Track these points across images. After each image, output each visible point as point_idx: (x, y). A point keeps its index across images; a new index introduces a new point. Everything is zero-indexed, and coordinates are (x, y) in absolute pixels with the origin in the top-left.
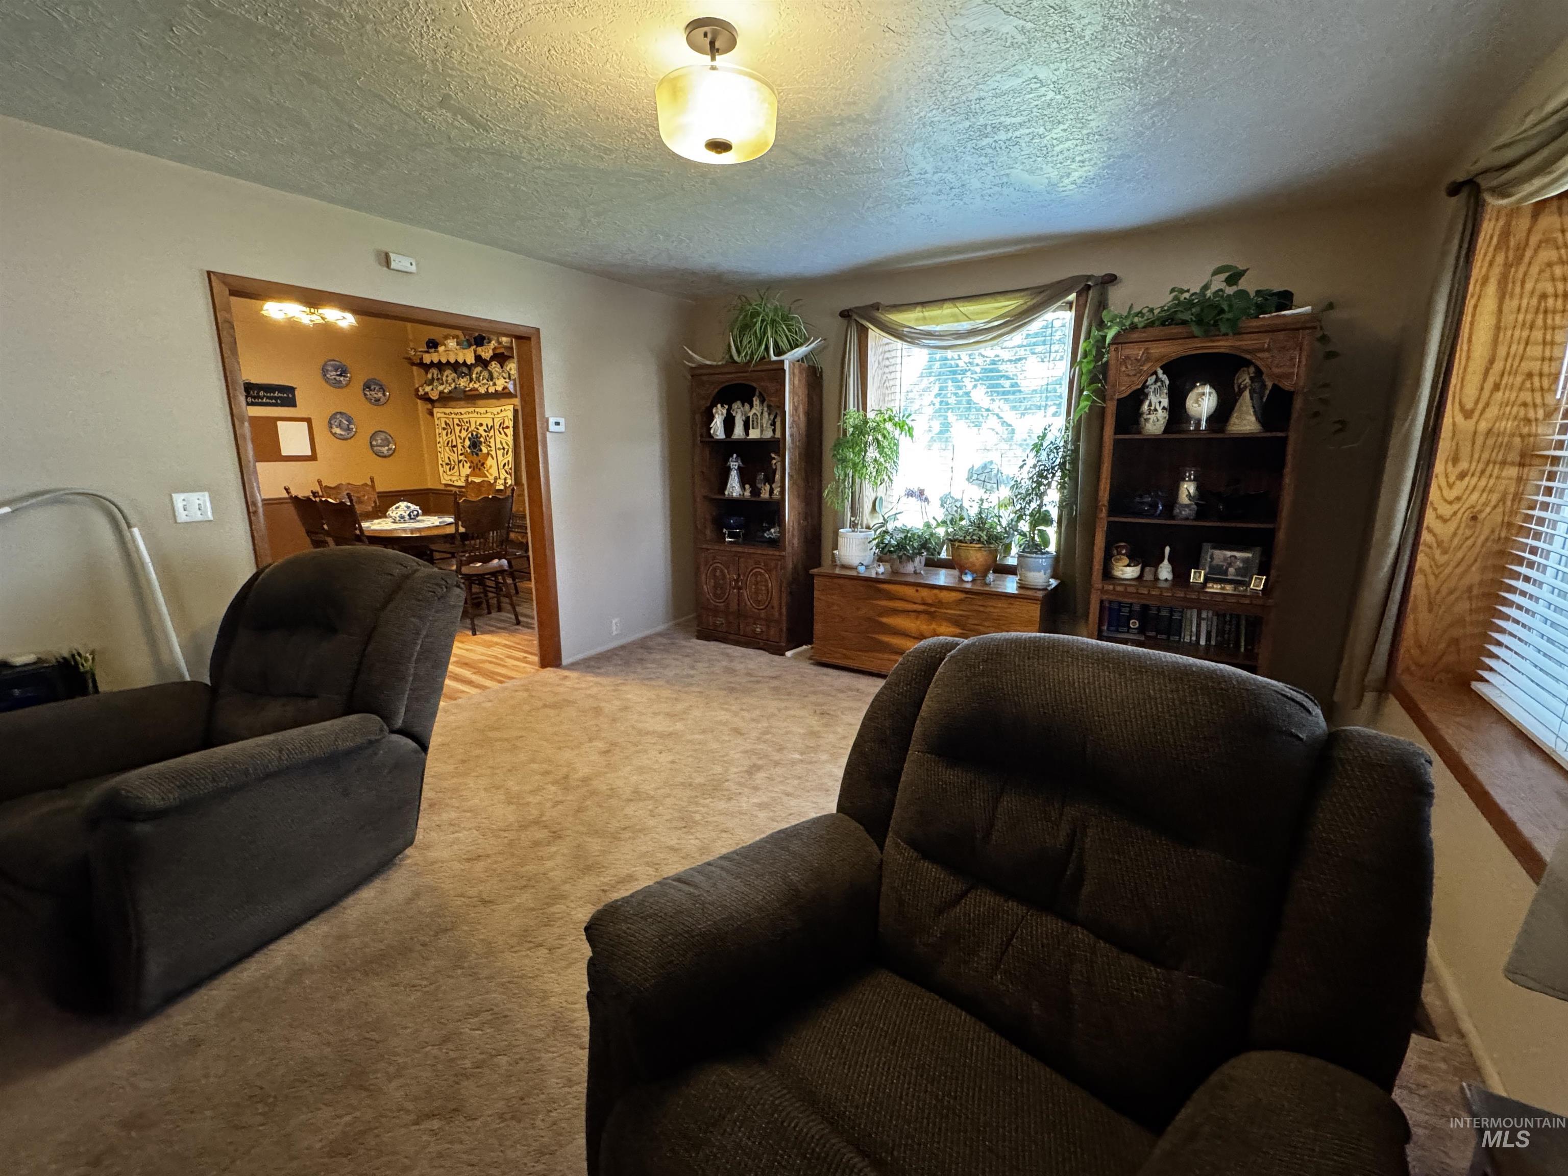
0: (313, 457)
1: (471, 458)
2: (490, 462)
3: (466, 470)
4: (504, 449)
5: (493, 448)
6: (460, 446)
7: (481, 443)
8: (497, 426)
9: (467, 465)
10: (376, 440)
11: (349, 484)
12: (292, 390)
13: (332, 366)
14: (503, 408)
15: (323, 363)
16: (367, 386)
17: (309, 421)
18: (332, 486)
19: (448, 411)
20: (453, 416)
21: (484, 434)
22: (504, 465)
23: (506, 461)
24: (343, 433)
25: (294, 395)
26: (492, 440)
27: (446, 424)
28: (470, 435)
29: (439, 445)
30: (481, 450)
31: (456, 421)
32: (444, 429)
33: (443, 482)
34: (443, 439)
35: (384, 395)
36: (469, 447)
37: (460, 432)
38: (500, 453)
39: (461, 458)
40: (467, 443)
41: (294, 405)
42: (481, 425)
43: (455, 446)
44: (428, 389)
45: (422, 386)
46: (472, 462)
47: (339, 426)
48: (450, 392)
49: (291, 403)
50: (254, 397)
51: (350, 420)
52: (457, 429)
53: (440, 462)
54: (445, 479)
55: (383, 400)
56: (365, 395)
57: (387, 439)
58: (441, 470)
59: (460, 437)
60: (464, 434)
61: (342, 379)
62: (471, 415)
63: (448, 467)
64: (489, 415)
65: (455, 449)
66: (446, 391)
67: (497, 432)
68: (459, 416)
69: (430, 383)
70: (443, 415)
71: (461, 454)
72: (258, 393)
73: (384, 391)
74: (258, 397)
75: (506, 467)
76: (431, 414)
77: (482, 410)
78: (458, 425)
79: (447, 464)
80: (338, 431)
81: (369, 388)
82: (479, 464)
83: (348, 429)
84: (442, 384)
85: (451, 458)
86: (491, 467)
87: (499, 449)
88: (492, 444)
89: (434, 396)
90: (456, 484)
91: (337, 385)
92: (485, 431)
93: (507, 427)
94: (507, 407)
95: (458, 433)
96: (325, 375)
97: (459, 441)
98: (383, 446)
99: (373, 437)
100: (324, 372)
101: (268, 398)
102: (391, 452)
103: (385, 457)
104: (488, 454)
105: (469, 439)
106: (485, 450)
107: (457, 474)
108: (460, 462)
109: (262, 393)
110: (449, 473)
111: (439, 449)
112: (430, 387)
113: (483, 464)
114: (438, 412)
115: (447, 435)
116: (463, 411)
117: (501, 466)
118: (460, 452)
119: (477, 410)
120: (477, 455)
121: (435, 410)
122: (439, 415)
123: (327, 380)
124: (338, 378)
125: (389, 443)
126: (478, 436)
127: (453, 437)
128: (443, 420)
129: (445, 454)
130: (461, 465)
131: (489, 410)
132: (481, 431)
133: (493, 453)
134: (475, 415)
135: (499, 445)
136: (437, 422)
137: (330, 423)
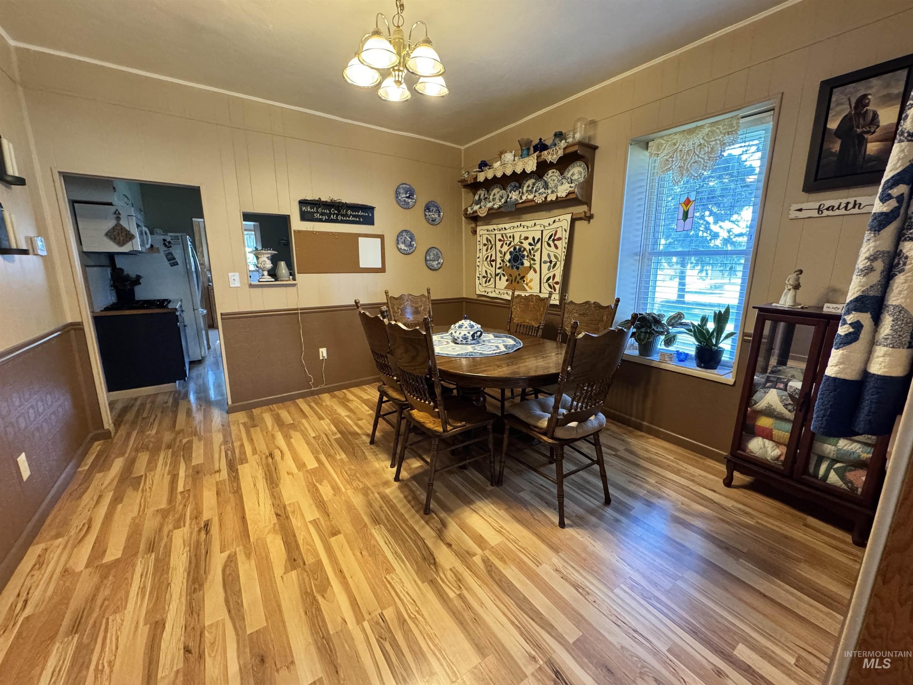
0: (382, 270)
1: (510, 271)
2: (531, 275)
3: (503, 283)
4: (551, 262)
5: (538, 262)
6: (499, 260)
7: (523, 256)
8: (545, 239)
9: (504, 279)
10: (430, 255)
11: (410, 295)
12: (371, 209)
13: (404, 188)
14: (557, 219)
15: (397, 185)
16: (427, 208)
17: (382, 237)
18: (396, 296)
19: (490, 227)
20: (496, 232)
21: (528, 247)
22: (549, 279)
23: (551, 274)
24: (406, 248)
25: (373, 214)
26: (538, 254)
27: (487, 240)
28: (512, 249)
29: (478, 260)
30: (522, 264)
31: (499, 237)
32: (485, 245)
33: (478, 292)
34: (482, 253)
35: (439, 215)
36: (509, 261)
37: (502, 247)
38: (545, 267)
39: (498, 271)
40: (508, 257)
41: (373, 224)
42: (526, 238)
43: (493, 261)
44: (476, 208)
45: (471, 206)
46: (511, 275)
47: (404, 243)
48: (500, 207)
49: (370, 221)
50: (343, 215)
51: (412, 238)
52: (499, 244)
53: (478, 275)
54: (480, 290)
55: (438, 221)
56: (426, 215)
57: (437, 254)
58: (477, 282)
59: (501, 252)
60: (505, 248)
61: (410, 200)
62: (516, 230)
63: (484, 280)
64: (538, 227)
65: (493, 264)
66: (495, 206)
67: (545, 245)
68: (502, 232)
69: (479, 202)
70: (486, 232)
71: (499, 268)
72: (347, 211)
73: (439, 212)
74: (346, 215)
75: (551, 281)
76: (475, 232)
77: (530, 223)
78: (500, 240)
79: (484, 277)
80: (402, 246)
81: (429, 209)
82: (518, 278)
83: (411, 245)
84: (490, 202)
85: (488, 272)
86: (531, 281)
87: (545, 262)
88: (537, 258)
89: (482, 213)
90: (490, 295)
91: (406, 206)
92: (530, 244)
93: (559, 239)
94: (561, 217)
95: (498, 247)
96: (397, 197)
97: (499, 255)
98: (434, 261)
99: (428, 252)
100: (397, 193)
101: (354, 216)
102: (439, 265)
103: (435, 270)
104: (530, 267)
105: (511, 253)
106: (527, 263)
107: (493, 286)
108: (497, 275)
109: (349, 212)
110: (484, 285)
111: (478, 264)
112: (479, 206)
113: (523, 277)
114: (482, 230)
115: (487, 250)
116: (507, 226)
117: (544, 280)
118: (498, 266)
119: (523, 223)
120: (518, 268)
121: (479, 229)
122: (482, 232)
123: (398, 202)
124: (407, 199)
125: (439, 258)
126: (521, 250)
127: (493, 253)
128: (485, 237)
129: (483, 268)
130: (498, 278)
131: (538, 222)
132: (526, 245)
133: (537, 267)
134: (521, 229)
135: (545, 258)
136: (479, 239)
137: (398, 240)
